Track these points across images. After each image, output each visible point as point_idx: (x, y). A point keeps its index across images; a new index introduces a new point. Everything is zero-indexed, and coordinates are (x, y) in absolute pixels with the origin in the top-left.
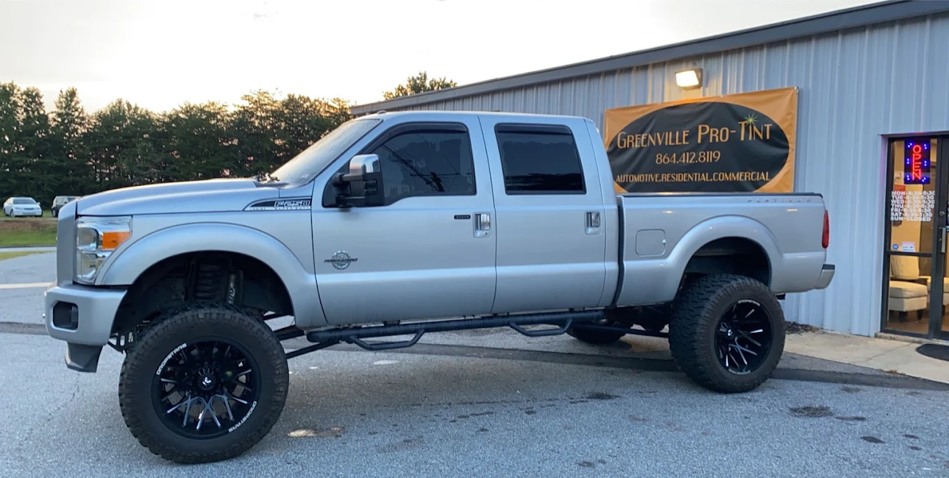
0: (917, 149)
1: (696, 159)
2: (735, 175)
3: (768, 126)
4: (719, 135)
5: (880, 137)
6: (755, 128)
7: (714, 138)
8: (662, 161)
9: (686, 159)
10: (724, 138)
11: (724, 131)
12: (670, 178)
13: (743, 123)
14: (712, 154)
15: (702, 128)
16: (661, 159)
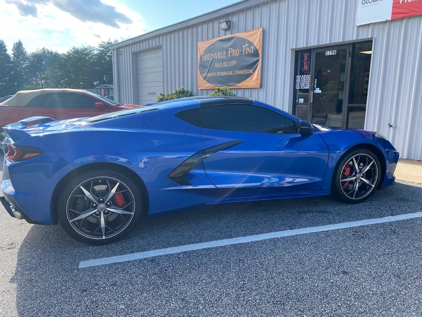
0: (306, 55)
1: (228, 64)
2: (241, 71)
3: (252, 47)
4: (236, 53)
5: (291, 50)
6: (248, 49)
7: (234, 54)
8: (217, 66)
9: (225, 65)
10: (237, 54)
11: (238, 50)
12: (220, 74)
13: (244, 46)
14: (233, 62)
15: (230, 49)
16: (217, 65)
